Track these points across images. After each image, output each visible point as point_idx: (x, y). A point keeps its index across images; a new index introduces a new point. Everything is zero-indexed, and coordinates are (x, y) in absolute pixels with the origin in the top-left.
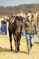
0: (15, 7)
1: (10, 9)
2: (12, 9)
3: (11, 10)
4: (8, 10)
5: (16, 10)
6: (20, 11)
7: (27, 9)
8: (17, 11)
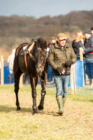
0: (60, 17)
1: (46, 24)
2: (53, 23)
3: (51, 26)
4: (43, 26)
5: (62, 24)
6: (72, 27)
7: (88, 21)
8: (65, 27)
